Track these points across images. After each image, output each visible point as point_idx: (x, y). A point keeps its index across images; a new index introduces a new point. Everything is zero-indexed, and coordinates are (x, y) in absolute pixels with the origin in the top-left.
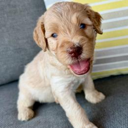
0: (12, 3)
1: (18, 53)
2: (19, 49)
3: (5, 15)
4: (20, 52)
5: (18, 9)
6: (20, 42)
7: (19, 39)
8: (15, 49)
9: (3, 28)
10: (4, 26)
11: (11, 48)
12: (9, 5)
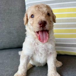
0: (10, 8)
1: (9, 34)
2: (10, 32)
4: (10, 34)
6: (11, 29)
7: (10, 27)
9: (3, 20)
11: (6, 31)
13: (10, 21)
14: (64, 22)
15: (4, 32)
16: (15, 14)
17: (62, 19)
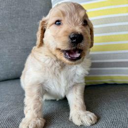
0: (26, 9)
2: (26, 49)
3: (19, 19)
5: (31, 14)
6: (28, 43)
7: (27, 40)
8: (23, 49)
9: (15, 29)
10: (17, 27)
11: (20, 47)
12: (24, 10)
13: (26, 29)
14: (122, 22)
15: (16, 49)
16: (34, 18)
17: (119, 17)
